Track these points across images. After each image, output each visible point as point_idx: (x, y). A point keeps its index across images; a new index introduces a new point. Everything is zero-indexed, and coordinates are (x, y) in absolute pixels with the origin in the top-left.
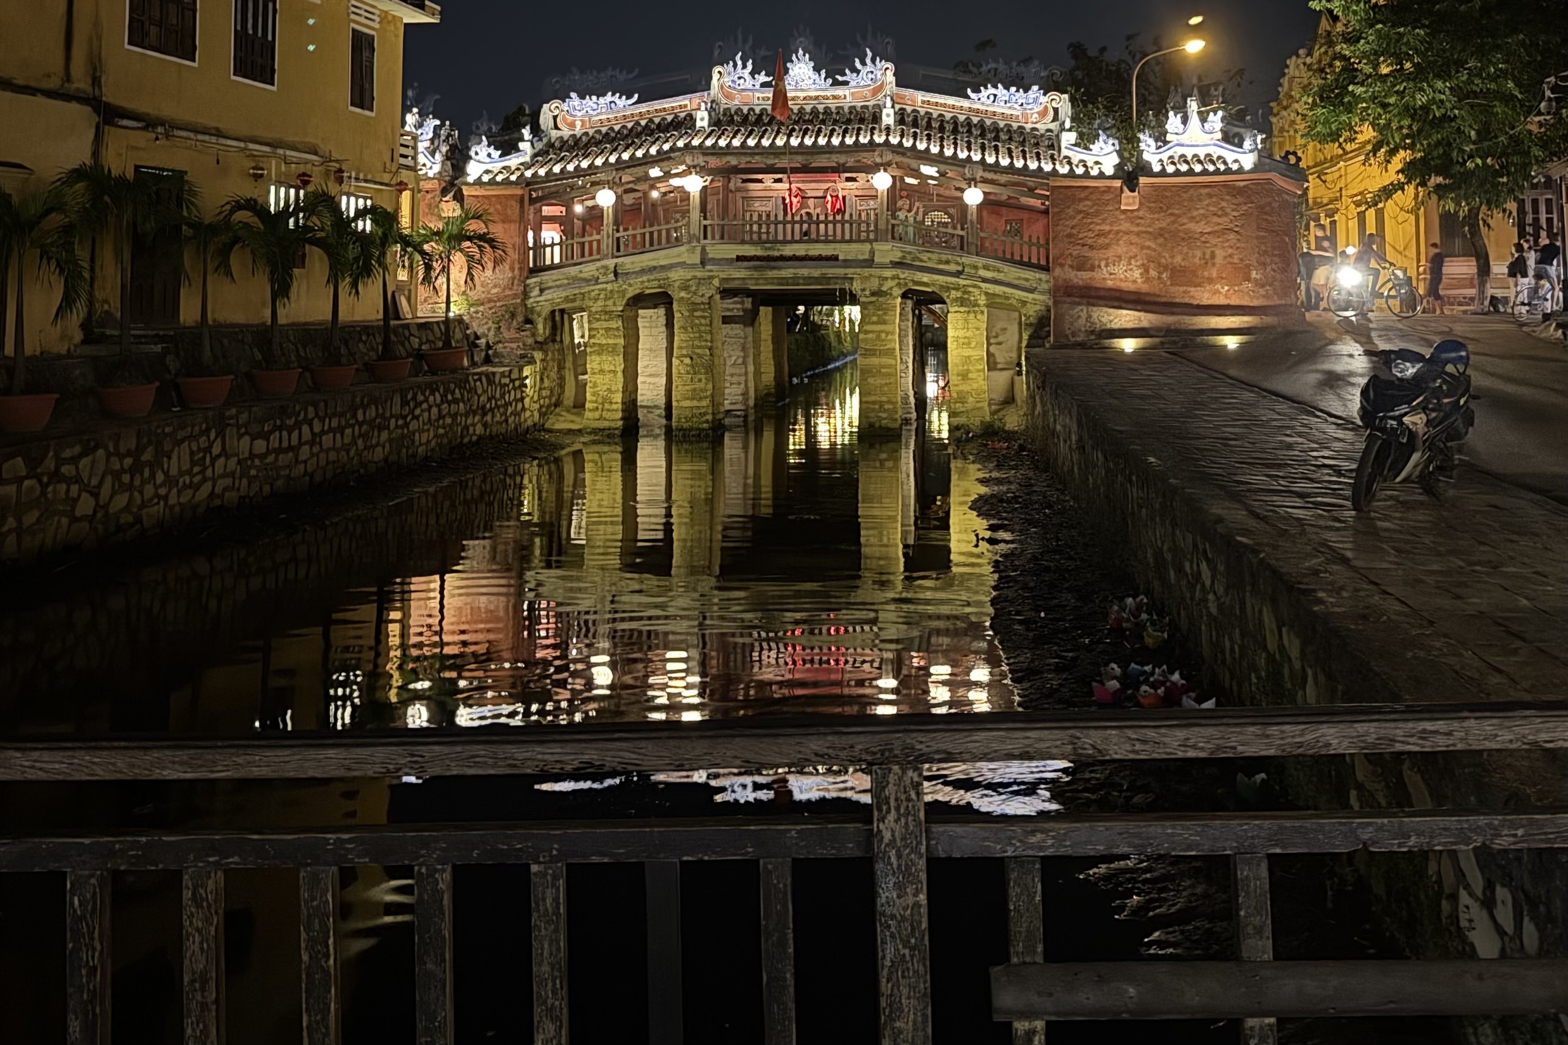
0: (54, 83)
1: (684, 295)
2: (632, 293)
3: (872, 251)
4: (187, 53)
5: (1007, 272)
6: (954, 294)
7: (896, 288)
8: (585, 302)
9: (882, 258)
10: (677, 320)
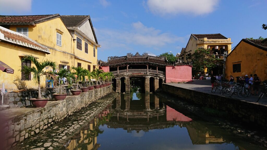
0: (70, 52)
1: (127, 78)
2: (121, 77)
3: (147, 73)
4: (81, 49)
5: (161, 75)
6: (155, 78)
7: (149, 77)
8: (116, 78)
9: (148, 74)
10: (126, 80)
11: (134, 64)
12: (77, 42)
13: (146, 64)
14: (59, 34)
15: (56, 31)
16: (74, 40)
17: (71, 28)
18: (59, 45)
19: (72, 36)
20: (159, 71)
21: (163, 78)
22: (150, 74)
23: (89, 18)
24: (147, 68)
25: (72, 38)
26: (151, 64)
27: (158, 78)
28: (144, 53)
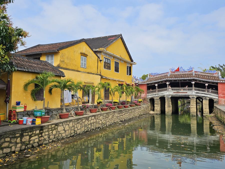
0: (96, 73)
2: (159, 97)
3: (192, 92)
4: (110, 69)
5: (212, 95)
6: (204, 98)
7: (196, 97)
8: (154, 98)
10: (166, 100)
11: (176, 81)
12: (105, 63)
13: (191, 81)
14: (84, 57)
15: (80, 55)
16: (100, 61)
17: (98, 50)
18: (83, 67)
19: (98, 57)
23: (121, 36)
24: (192, 87)
25: (99, 59)
26: (198, 81)
27: (208, 99)
28: (190, 68)
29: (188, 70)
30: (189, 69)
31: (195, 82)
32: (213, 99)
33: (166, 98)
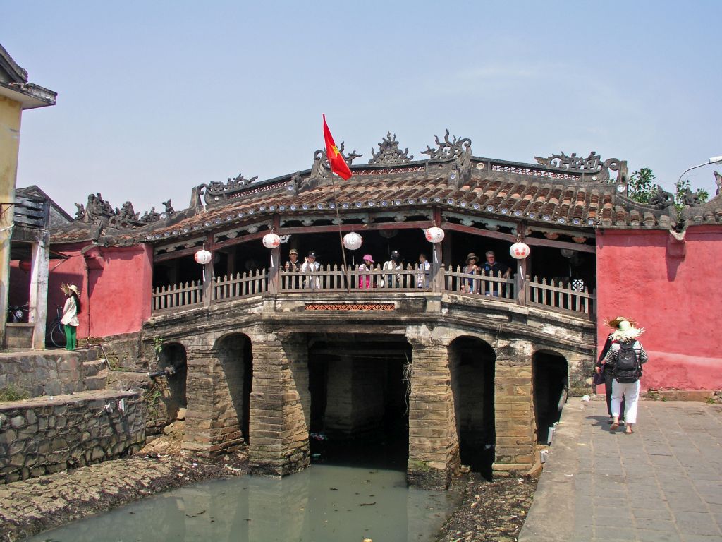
1: (260, 338)
2: (219, 334)
3: (425, 300)
5: (554, 322)
6: (501, 343)
7: (447, 335)
8: (184, 342)
9: (433, 306)
10: (255, 360)
20: (535, 284)
21: (570, 347)
22: (458, 314)
26: (467, 222)
27: (529, 350)
28: (442, 141)
29: (427, 157)
30: (437, 147)
31: (452, 227)
32: (563, 352)
33: (259, 343)
